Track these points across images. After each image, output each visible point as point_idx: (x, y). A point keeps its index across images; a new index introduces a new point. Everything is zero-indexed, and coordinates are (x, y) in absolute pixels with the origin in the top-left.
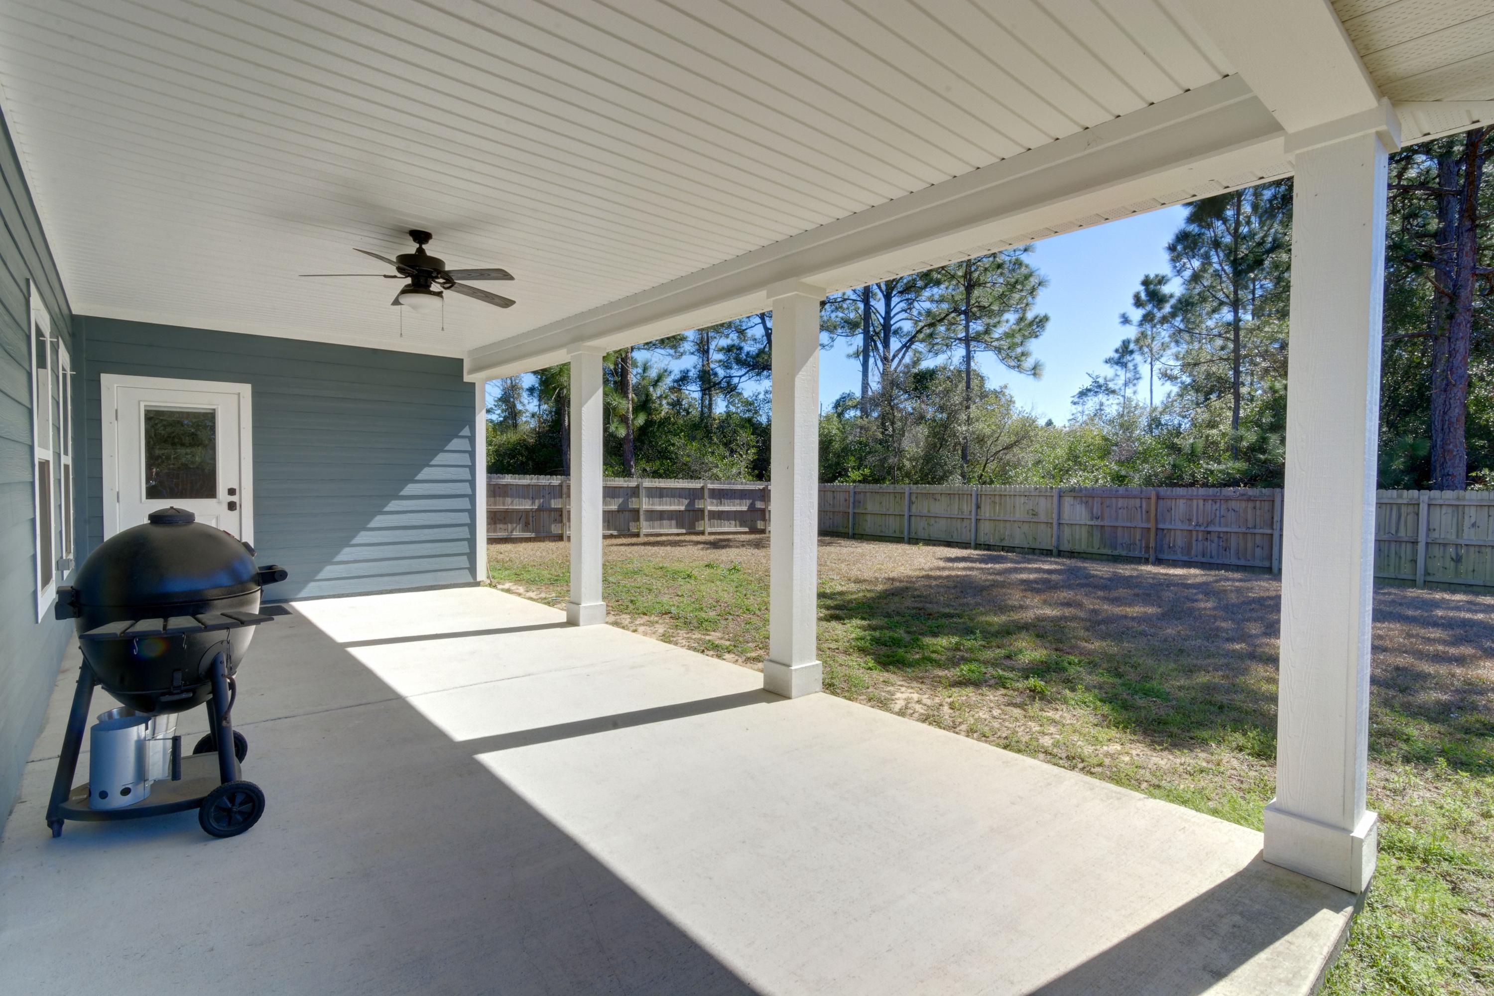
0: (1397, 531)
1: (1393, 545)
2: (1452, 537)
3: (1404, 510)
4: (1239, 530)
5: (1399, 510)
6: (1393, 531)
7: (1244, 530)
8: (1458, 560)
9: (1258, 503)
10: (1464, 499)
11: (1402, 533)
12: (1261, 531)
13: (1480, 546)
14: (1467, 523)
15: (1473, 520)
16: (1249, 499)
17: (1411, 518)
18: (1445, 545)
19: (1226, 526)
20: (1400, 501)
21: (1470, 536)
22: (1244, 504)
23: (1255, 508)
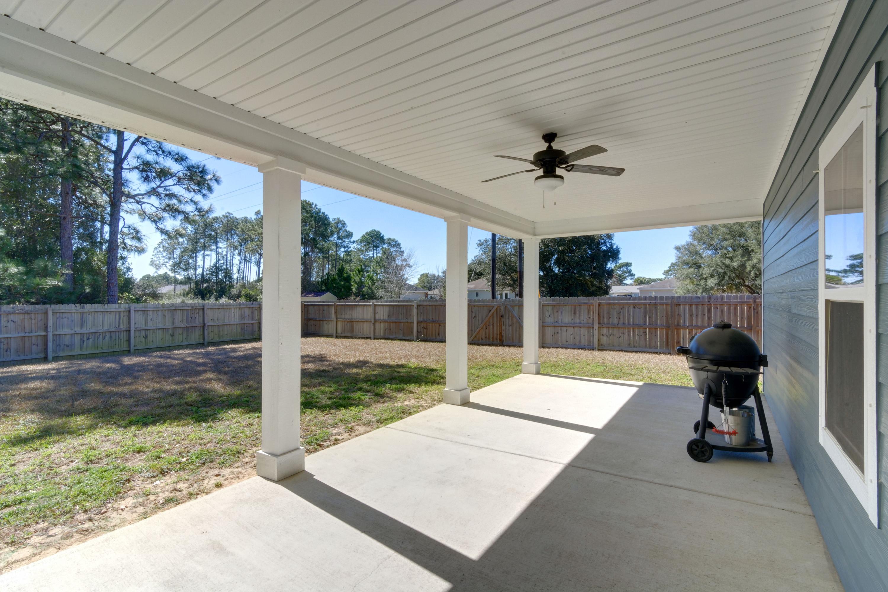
0: (119, 326)
1: (117, 333)
2: (143, 327)
3: (122, 314)
4: (19, 335)
5: (119, 314)
6: (117, 326)
7: (23, 335)
8: (146, 337)
9: (33, 316)
10: (147, 308)
11: (121, 327)
12: (37, 334)
13: (154, 329)
14: (149, 319)
15: (151, 317)
16: (27, 313)
17: (126, 319)
18: (140, 330)
19: (7, 333)
20: (120, 310)
21: (150, 325)
22: (21, 317)
23: (31, 318)
